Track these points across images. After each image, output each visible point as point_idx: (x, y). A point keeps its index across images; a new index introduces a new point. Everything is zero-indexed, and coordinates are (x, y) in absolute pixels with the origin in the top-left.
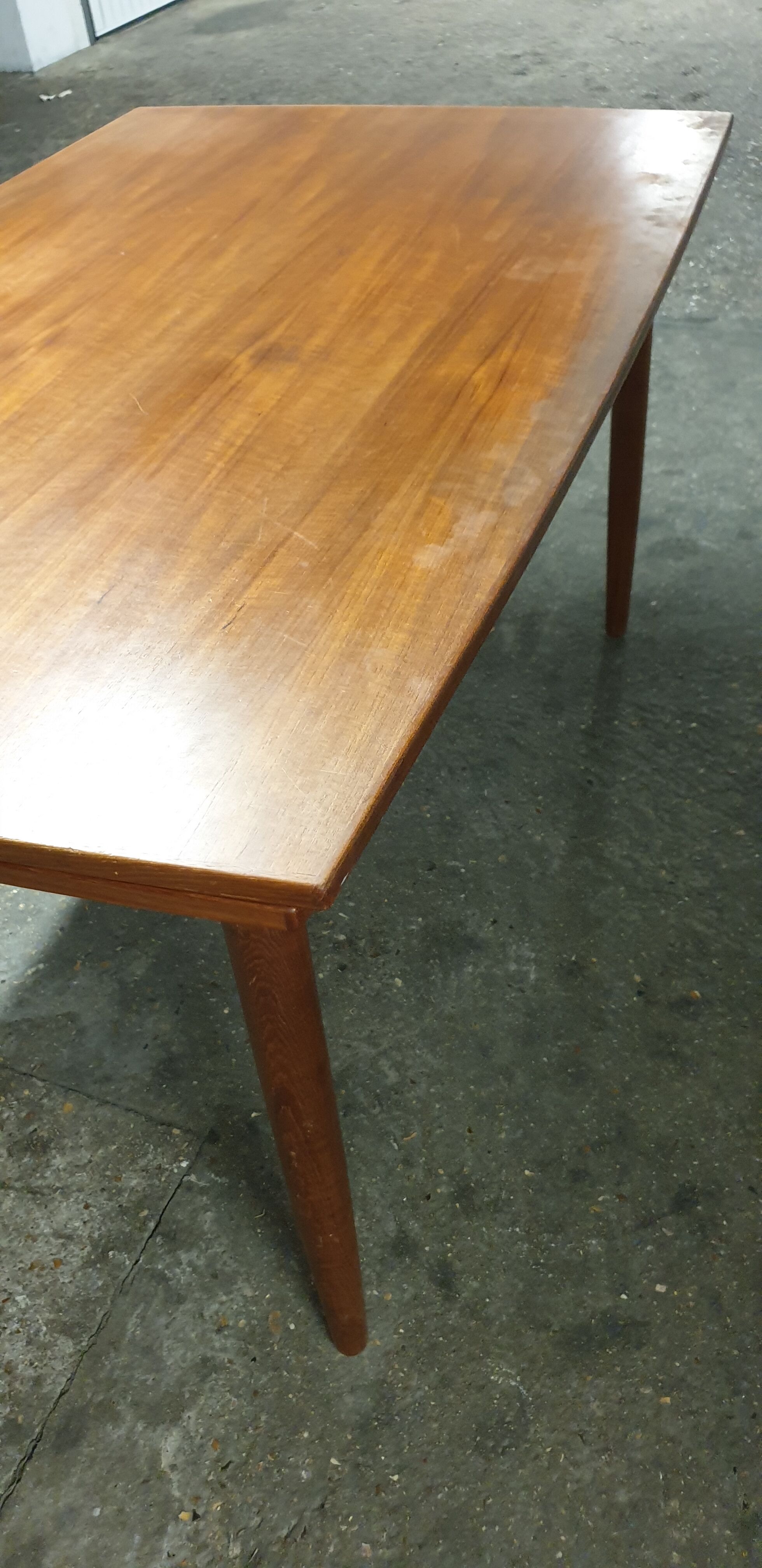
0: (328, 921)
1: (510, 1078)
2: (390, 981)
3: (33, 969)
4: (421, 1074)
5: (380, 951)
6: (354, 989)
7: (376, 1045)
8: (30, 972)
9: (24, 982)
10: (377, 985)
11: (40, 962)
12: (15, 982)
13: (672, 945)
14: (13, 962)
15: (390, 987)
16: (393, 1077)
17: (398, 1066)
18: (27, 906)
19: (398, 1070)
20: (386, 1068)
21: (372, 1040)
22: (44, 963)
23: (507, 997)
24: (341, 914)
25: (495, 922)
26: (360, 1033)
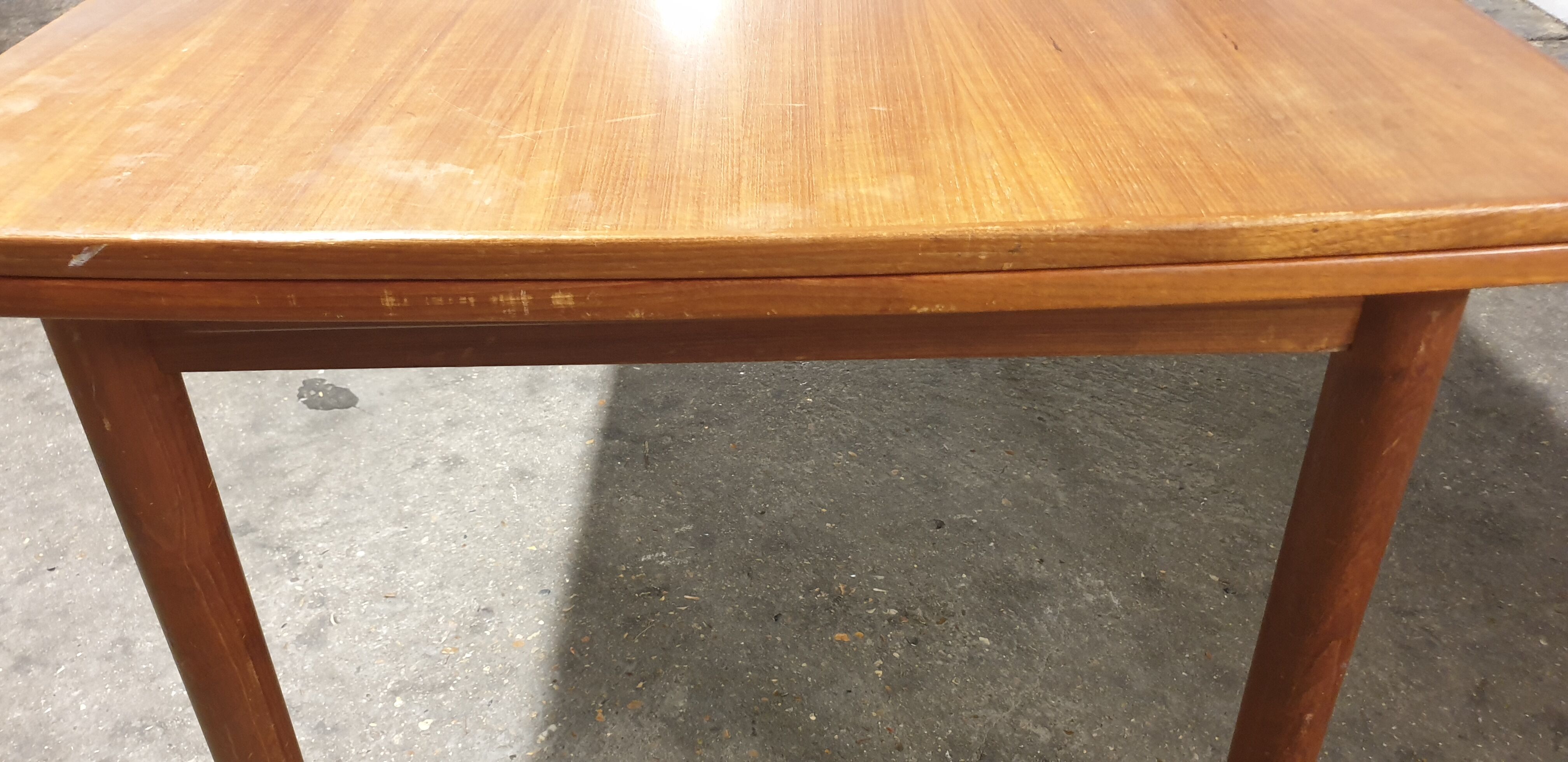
0: (867, 600)
1: (1163, 700)
2: (975, 642)
3: (545, 733)
4: (1072, 723)
5: (944, 616)
6: (942, 660)
7: (1006, 708)
8: (542, 737)
9: (542, 750)
10: (964, 649)
11: (548, 724)
12: (530, 754)
13: (1223, 541)
14: (512, 732)
15: (980, 647)
16: (1044, 735)
17: (1043, 722)
18: (493, 667)
19: (1044, 725)
20: (1031, 728)
21: (997, 704)
22: (556, 723)
23: (1106, 626)
24: (876, 590)
25: (1041, 561)
26: (979, 701)
